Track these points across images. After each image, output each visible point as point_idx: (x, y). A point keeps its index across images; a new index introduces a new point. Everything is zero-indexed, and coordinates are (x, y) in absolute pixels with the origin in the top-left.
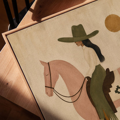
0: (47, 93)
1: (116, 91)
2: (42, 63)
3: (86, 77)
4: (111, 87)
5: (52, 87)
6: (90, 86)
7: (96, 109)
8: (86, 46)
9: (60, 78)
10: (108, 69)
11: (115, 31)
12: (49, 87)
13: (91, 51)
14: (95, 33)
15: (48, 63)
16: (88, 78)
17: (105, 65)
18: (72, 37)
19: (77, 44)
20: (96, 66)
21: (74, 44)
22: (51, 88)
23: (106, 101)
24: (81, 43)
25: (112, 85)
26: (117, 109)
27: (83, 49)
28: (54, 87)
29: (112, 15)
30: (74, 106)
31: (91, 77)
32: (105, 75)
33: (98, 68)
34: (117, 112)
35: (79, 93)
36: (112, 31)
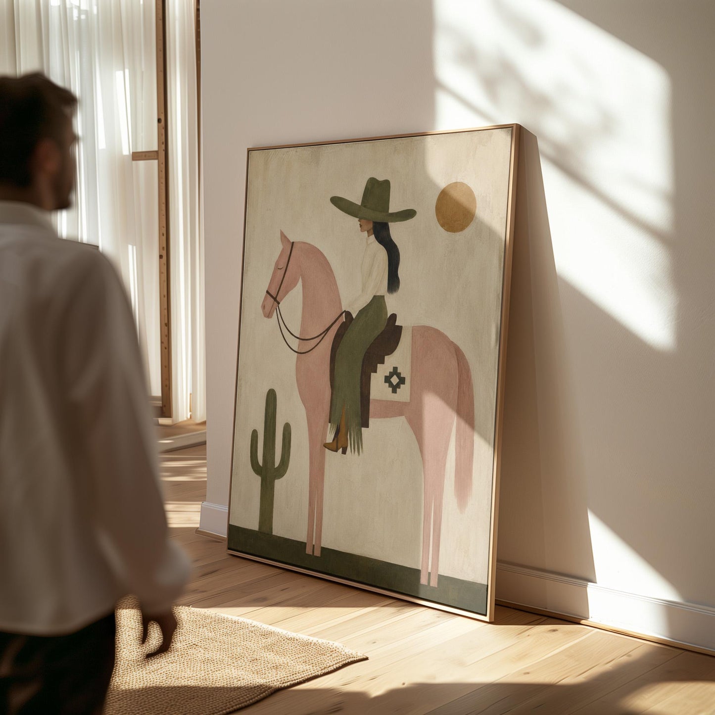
0: (264, 306)
1: (387, 379)
2: (283, 237)
3: (345, 311)
4: (383, 363)
5: (278, 299)
6: (344, 335)
7: (332, 394)
8: (377, 238)
9: (298, 288)
10: (394, 316)
11: (447, 230)
12: (272, 296)
13: (382, 254)
14: (408, 214)
15: (293, 243)
16: (348, 314)
17: (393, 304)
18: (359, 204)
19: (361, 226)
20: (374, 296)
21: (354, 222)
22: (275, 299)
23: (359, 390)
24: (371, 226)
25: (386, 358)
26: (371, 421)
27: (367, 242)
28: (282, 300)
29: (462, 184)
30: (297, 362)
31: (354, 316)
32: (382, 327)
33: (378, 302)
34: (367, 426)
35: (318, 340)
36: (443, 226)
